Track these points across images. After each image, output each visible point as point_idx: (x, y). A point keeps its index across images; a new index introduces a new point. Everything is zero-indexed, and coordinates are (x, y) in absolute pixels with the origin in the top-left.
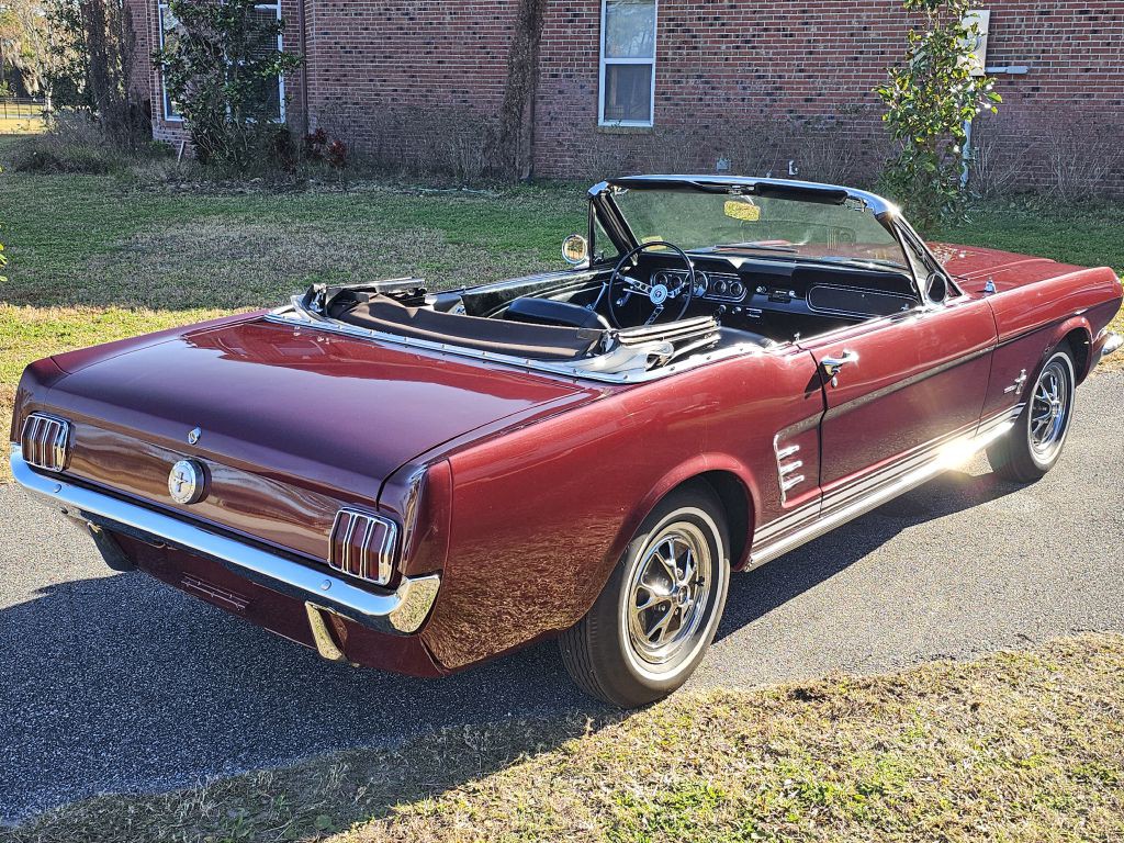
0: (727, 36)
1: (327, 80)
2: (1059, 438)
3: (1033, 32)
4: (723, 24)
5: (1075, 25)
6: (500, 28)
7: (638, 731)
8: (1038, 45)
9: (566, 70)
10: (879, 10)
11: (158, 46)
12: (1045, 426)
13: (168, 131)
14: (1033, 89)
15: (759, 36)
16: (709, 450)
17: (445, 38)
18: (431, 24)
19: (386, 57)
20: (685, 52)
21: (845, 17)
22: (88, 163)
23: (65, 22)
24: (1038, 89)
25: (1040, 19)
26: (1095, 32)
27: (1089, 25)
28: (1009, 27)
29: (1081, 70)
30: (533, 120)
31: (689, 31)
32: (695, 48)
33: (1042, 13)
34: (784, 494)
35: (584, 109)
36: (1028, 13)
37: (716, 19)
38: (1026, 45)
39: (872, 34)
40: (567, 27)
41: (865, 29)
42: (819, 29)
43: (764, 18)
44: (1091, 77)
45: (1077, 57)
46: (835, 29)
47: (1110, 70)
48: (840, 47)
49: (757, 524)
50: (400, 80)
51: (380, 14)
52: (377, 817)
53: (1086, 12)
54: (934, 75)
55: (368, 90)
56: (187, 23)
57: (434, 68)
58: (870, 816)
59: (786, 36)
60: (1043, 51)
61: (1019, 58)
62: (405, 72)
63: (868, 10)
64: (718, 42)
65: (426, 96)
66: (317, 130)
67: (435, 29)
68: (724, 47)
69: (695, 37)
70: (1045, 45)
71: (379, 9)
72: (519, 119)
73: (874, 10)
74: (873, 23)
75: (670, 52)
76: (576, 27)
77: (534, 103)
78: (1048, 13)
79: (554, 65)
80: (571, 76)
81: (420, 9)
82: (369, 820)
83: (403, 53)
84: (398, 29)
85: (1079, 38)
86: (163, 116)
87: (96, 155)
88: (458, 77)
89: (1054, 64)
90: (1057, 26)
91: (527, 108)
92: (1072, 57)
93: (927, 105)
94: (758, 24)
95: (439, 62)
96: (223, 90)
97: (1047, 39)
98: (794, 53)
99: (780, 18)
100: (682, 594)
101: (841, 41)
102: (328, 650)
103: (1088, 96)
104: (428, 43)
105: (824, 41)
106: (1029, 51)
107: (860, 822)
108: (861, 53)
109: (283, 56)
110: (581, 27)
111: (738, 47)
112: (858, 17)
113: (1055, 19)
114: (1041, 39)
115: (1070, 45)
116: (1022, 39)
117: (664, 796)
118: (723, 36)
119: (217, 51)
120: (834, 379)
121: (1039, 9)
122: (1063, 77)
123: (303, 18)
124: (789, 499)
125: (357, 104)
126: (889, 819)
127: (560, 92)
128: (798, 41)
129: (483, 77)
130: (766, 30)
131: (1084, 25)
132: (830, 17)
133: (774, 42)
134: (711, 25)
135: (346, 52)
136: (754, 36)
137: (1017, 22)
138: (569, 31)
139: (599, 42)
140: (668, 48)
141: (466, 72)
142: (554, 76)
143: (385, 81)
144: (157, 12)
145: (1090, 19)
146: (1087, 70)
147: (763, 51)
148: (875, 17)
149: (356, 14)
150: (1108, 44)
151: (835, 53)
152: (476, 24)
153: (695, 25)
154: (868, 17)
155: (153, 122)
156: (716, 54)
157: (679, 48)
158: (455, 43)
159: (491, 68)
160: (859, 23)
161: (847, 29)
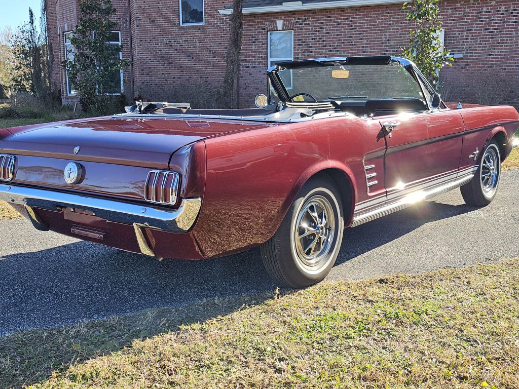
0: (325, 46)
1: (143, 74)
2: (495, 186)
3: (465, 39)
4: (324, 41)
5: (483, 35)
6: (222, 48)
7: (302, 296)
8: (467, 45)
9: (253, 64)
10: (394, 32)
11: (64, 58)
12: (488, 179)
13: (70, 100)
14: (466, 65)
15: (340, 46)
16: (332, 158)
17: (197, 54)
18: (190, 47)
19: (170, 63)
20: (307, 54)
21: (379, 35)
22: (32, 114)
23: (21, 55)
24: (468, 65)
25: (467, 33)
26: (493, 38)
27: (490, 35)
28: (453, 37)
29: (488, 55)
30: (238, 86)
31: (308, 44)
32: (311, 52)
33: (468, 30)
34: (368, 188)
35: (261, 82)
36: (462, 31)
37: (320, 39)
38: (462, 45)
39: (392, 43)
40: (252, 45)
41: (388, 40)
42: (367, 41)
43: (342, 37)
44: (492, 58)
45: (485, 50)
46: (375, 41)
47: (500, 55)
48: (377, 49)
49: (356, 202)
50: (176, 73)
51: (167, 44)
52: (172, 331)
53: (488, 29)
54: (422, 49)
55: (162, 78)
56: (78, 48)
57: (192, 67)
58: (422, 323)
59: (352, 45)
60: (470, 47)
61: (459, 51)
62: (179, 69)
63: (389, 32)
64: (322, 49)
65: (189, 80)
66: (139, 95)
67: (191, 49)
68: (324, 51)
69: (311, 47)
70: (470, 44)
71: (166, 42)
72: (232, 86)
73: (392, 32)
74: (391, 38)
75: (300, 54)
76: (256, 45)
77: (238, 80)
78: (471, 30)
79: (247, 62)
80: (255, 67)
81: (185, 41)
82: (167, 332)
83: (177, 61)
84: (175, 50)
85: (485, 41)
86: (67, 93)
87: (36, 110)
88: (203, 71)
89: (475, 53)
90: (475, 36)
91: (235, 81)
92: (483, 50)
93: (420, 62)
94: (339, 40)
95: (194, 64)
96: (94, 76)
97: (471, 42)
98: (356, 53)
99: (349, 37)
100: (321, 231)
101: (377, 46)
102: (145, 250)
103: (491, 67)
104: (189, 56)
105: (369, 47)
106: (463, 48)
107: (417, 325)
108: (387, 51)
109: (122, 61)
110: (259, 44)
111: (330, 51)
112: (385, 35)
113: (474, 33)
114: (468, 42)
115: (482, 44)
116: (460, 42)
117: (317, 318)
118: (323, 46)
119: (92, 60)
120: (390, 134)
121: (467, 29)
122: (479, 59)
123: (131, 47)
124: (371, 192)
125: (157, 85)
126: (431, 323)
127: (250, 74)
128: (358, 47)
129: (215, 71)
130: (343, 43)
131: (487, 35)
132: (372, 36)
133: (347, 48)
134: (318, 41)
135: (151, 62)
136: (338, 46)
137: (457, 35)
138: (254, 46)
139: (267, 51)
140: (299, 53)
141: (207, 69)
142: (247, 67)
143: (169, 74)
144: (64, 46)
145: (490, 32)
146: (490, 55)
147: (342, 52)
148: (392, 35)
149: (156, 44)
150: (499, 43)
151: (375, 52)
152: (211, 46)
153: (311, 42)
154: (390, 35)
155: (62, 97)
156: (320, 54)
157: (304, 52)
158: (202, 56)
159: (218, 66)
160: (385, 38)
161: (380, 41)
